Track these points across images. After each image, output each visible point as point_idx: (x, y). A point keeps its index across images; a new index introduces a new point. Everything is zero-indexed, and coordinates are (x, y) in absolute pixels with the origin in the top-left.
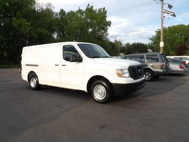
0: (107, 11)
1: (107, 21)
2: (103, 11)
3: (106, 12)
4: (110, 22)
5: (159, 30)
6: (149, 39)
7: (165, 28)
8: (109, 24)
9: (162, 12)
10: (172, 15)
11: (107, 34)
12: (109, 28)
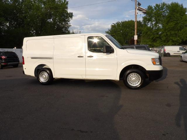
0: (68, 1)
1: (69, 12)
2: (65, 2)
3: (67, 3)
4: (72, 13)
5: (114, 24)
6: (106, 32)
7: (119, 22)
8: (71, 15)
9: (136, 9)
10: (143, 12)
11: (70, 26)
12: (71, 20)
